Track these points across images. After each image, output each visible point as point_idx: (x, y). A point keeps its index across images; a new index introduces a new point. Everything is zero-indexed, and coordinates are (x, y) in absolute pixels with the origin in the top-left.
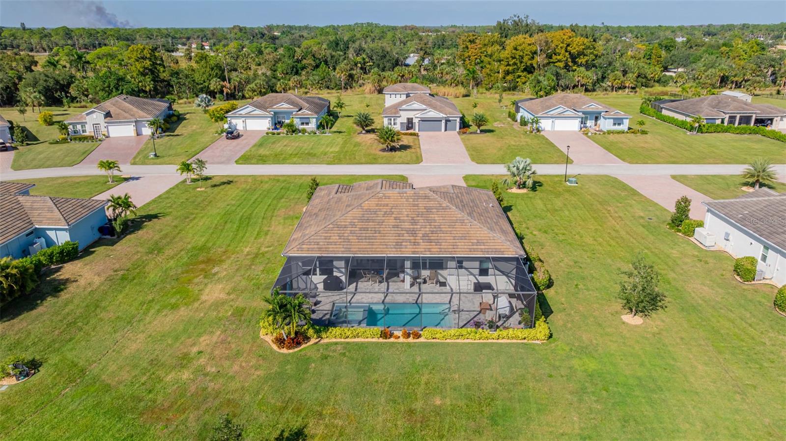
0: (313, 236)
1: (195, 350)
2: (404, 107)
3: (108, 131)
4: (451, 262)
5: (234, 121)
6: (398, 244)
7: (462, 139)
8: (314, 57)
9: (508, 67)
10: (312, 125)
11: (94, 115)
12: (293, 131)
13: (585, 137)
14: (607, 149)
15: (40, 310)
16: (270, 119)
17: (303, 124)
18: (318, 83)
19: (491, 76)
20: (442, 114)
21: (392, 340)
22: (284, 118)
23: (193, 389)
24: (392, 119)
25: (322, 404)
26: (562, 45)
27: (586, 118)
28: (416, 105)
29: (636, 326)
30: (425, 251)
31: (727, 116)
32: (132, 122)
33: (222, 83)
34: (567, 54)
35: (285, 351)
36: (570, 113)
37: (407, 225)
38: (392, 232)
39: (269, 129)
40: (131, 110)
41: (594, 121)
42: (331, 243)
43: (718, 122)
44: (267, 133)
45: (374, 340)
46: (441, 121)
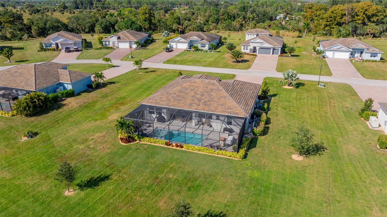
0: (155, 96)
1: (92, 138)
2: (252, 41)
3: (118, 45)
4: (214, 116)
5: (172, 44)
6: (191, 105)
7: (279, 59)
8: (228, 15)
9: (327, 22)
10: (207, 48)
11: (113, 38)
12: (197, 50)
13: (350, 62)
14: (358, 70)
15: (49, 114)
16: (188, 44)
17: (202, 47)
18: (225, 27)
19: (317, 27)
20: (271, 46)
21: (170, 147)
23: (80, 152)
24: (246, 47)
25: (124, 168)
26: (362, 10)
27: (355, 52)
28: (259, 40)
29: (297, 161)
30: (203, 109)
32: (128, 42)
33: (178, 26)
34: (364, 16)
35: (123, 144)
36: (344, 49)
37: (198, 96)
38: (191, 99)
39: (187, 48)
40: (129, 36)
41: (359, 54)
42: (161, 101)
44: (185, 50)
45: (162, 146)
46: (271, 49)
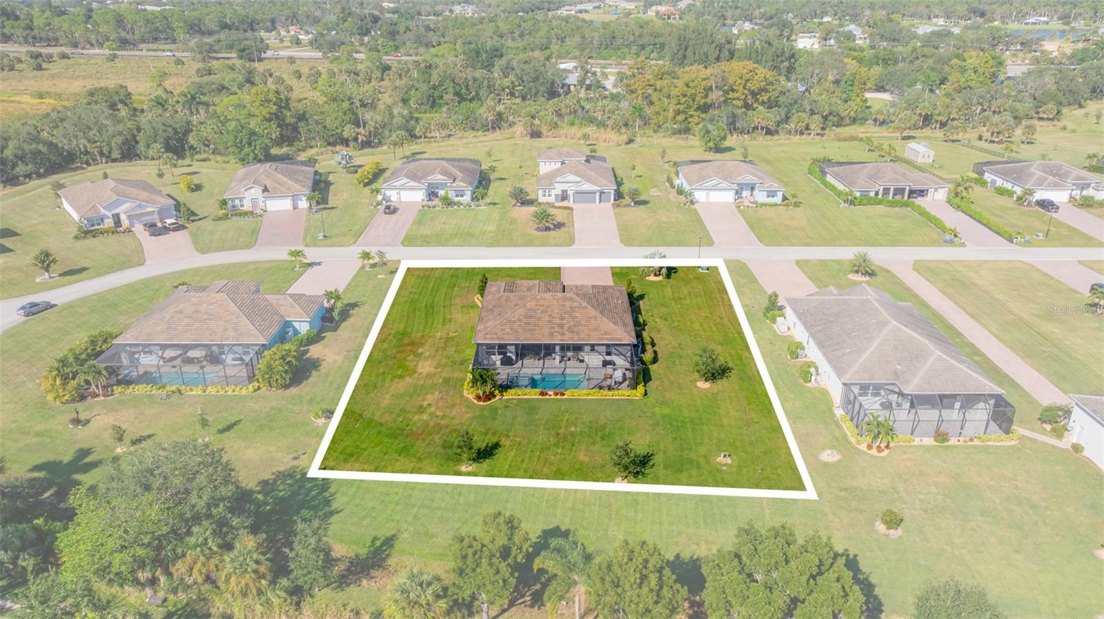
0: (492, 328)
1: (425, 403)
3: (265, 205)
4: (587, 347)
5: (388, 193)
6: (551, 334)
7: (615, 214)
11: (253, 191)
12: (449, 205)
13: (736, 210)
14: (752, 227)
15: (312, 379)
16: (424, 190)
17: (457, 196)
19: (660, 115)
21: (547, 397)
22: (437, 188)
23: (432, 424)
24: (546, 190)
25: (508, 431)
26: (740, 81)
27: (742, 189)
28: (572, 178)
29: (705, 389)
30: (569, 339)
31: (881, 188)
32: (289, 196)
33: (356, 130)
34: (746, 91)
35: (481, 403)
36: (724, 184)
37: (557, 321)
38: (547, 326)
40: (288, 184)
42: (504, 334)
43: (872, 194)
44: (423, 207)
45: (536, 397)
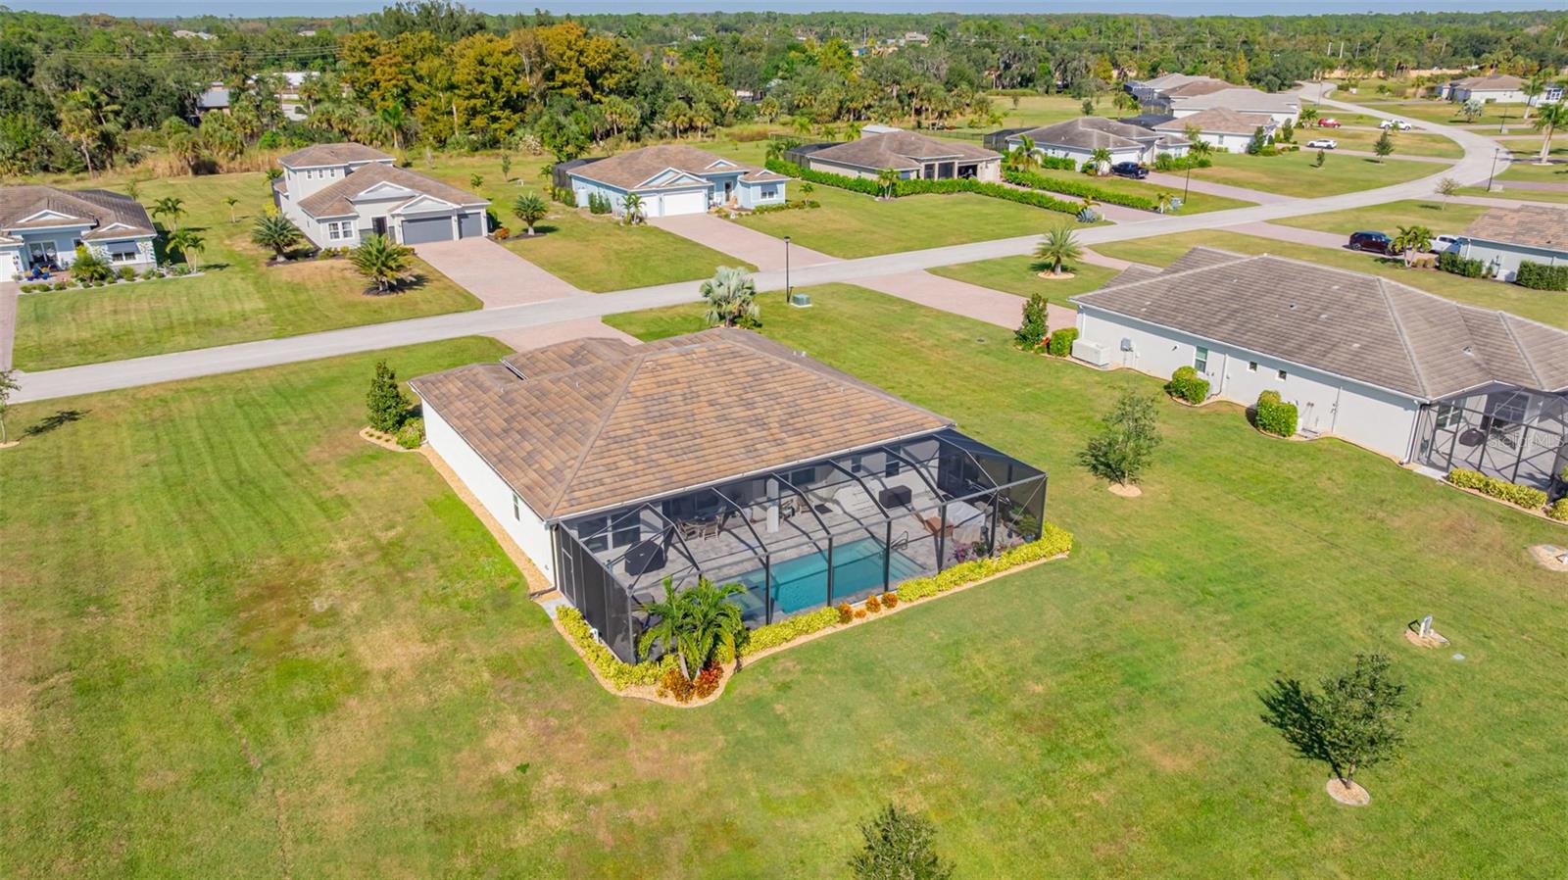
6: (750, 449)
7: (504, 248)
9: (473, 101)
10: (146, 257)
12: (103, 277)
16: (17, 253)
17: (117, 256)
19: (436, 120)
20: (449, 204)
21: (860, 620)
22: (51, 246)
24: (340, 224)
26: (569, 53)
27: (714, 188)
29: (1139, 498)
31: (923, 165)
34: (581, 70)
36: (687, 181)
37: (740, 412)
39: (19, 278)
41: (724, 193)
42: (623, 477)
43: (913, 176)
46: (450, 217)
